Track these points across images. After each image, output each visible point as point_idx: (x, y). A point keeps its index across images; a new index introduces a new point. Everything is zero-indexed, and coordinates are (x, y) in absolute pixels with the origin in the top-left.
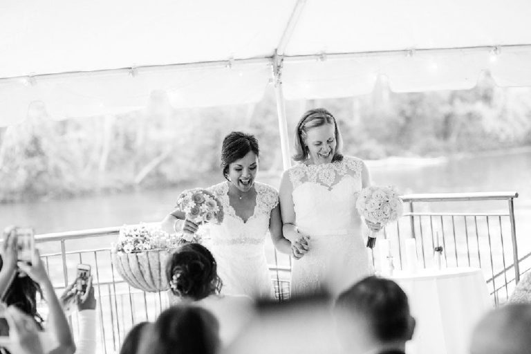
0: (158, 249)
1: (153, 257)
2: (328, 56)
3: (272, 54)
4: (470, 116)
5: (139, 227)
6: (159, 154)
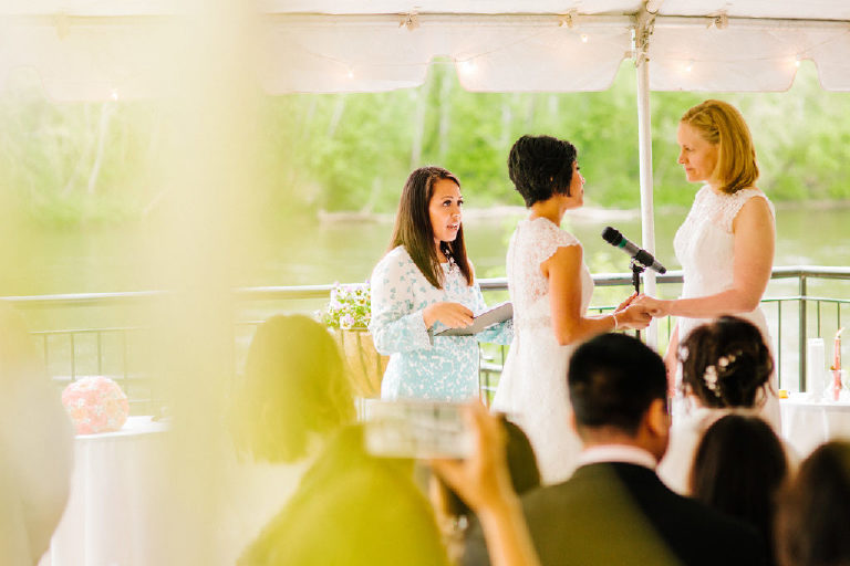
3: (637, 10)
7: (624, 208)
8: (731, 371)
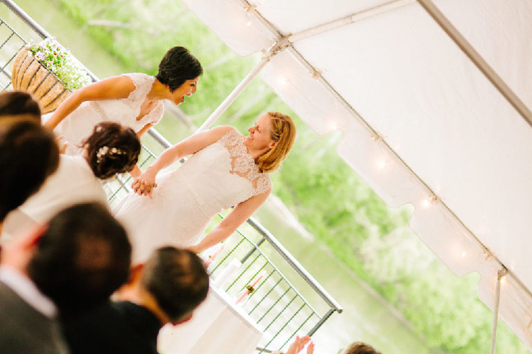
0: (59, 79)
1: (49, 81)
2: (320, 78)
3: (284, 34)
4: (361, 229)
5: (63, 50)
6: (126, 21)
7: (307, 229)
8: (114, 158)
